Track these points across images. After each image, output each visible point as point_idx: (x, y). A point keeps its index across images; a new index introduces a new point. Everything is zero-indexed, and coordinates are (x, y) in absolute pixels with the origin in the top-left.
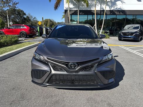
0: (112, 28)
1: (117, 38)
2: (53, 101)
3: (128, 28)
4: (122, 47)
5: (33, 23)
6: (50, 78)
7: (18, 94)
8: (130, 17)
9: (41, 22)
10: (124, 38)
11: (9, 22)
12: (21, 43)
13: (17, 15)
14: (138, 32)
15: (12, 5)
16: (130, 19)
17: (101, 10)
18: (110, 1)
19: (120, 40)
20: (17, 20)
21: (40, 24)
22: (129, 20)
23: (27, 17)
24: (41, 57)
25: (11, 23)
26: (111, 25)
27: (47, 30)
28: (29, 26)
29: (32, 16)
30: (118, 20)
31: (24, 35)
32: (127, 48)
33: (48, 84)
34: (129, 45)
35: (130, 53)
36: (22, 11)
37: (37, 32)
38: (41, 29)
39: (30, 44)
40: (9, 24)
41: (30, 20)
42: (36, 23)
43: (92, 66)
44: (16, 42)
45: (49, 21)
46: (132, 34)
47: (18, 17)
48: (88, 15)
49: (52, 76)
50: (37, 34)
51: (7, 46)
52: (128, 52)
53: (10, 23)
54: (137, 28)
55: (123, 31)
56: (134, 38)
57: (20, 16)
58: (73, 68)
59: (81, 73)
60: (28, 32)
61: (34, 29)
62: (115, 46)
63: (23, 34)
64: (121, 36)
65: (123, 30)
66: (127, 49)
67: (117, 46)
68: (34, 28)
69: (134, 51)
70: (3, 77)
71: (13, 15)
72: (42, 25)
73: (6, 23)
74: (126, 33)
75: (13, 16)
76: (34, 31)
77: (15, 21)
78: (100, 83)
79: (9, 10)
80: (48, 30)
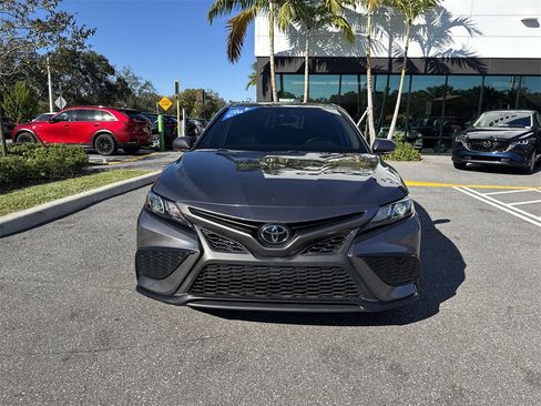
0: (430, 123)
1: (447, 160)
2: (207, 355)
3: (491, 124)
4: (466, 190)
5: (141, 104)
6: (199, 277)
7: (88, 332)
8: (501, 85)
9: (171, 99)
10: (473, 158)
11: (54, 100)
12: (96, 171)
13: (85, 74)
14: (524, 139)
15: (69, 39)
16: (500, 90)
17: (390, 58)
18: (423, 26)
19: (460, 165)
20: (82, 91)
21: (166, 108)
22: (499, 95)
23: (119, 80)
24: (171, 205)
25: (61, 102)
26: (428, 113)
27: (190, 128)
28: (128, 112)
29: (136, 79)
30: (456, 93)
31: (106, 146)
32: (484, 195)
33: (190, 297)
34: (491, 184)
35: (491, 210)
36: (101, 59)
37: (155, 136)
38: (170, 124)
39: (128, 175)
40: (54, 104)
41: (129, 92)
42: (149, 104)
43: (339, 239)
44: (80, 169)
45: (199, 97)
46: (503, 143)
47: (87, 80)
48: (341, 74)
49: (206, 267)
50: (156, 144)
51: (47, 180)
52: (485, 209)
53: (58, 103)
54: (523, 122)
55: (472, 135)
56: (511, 160)
57: (93, 76)
58: (275, 241)
59: (300, 259)
60: (121, 134)
61: (143, 123)
62: (440, 188)
63: (103, 141)
64: (462, 153)
65: (469, 129)
66: (484, 198)
67: (445, 188)
68: (144, 120)
69: (509, 205)
70: (36, 281)
71: (69, 73)
72: (172, 110)
73: (40, 102)
74: (483, 140)
75: (68, 77)
76: (145, 130)
77: (74, 96)
78: (366, 297)
79: (55, 55)
80: (195, 127)
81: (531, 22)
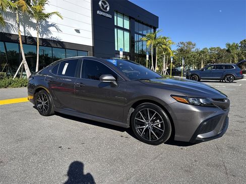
17: (25, 36)
81: (78, 31)
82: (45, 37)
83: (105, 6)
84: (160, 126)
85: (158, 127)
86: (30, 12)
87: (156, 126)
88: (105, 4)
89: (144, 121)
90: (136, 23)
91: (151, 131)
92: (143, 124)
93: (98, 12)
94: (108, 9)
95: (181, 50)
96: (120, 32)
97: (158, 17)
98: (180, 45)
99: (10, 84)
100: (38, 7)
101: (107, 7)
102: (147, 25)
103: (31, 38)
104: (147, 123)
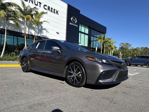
81: (58, 33)
82: (39, 35)
83: (74, 20)
84: (80, 75)
85: (79, 76)
86: (32, 22)
87: (78, 75)
88: (75, 19)
89: (72, 72)
90: (92, 31)
91: (75, 78)
92: (72, 74)
93: (70, 23)
94: (76, 22)
95: (122, 48)
96: (83, 35)
97: (106, 28)
98: (121, 45)
99: (16, 59)
100: (37, 19)
101: (75, 21)
102: (99, 32)
103: (32, 35)
104: (74, 73)
